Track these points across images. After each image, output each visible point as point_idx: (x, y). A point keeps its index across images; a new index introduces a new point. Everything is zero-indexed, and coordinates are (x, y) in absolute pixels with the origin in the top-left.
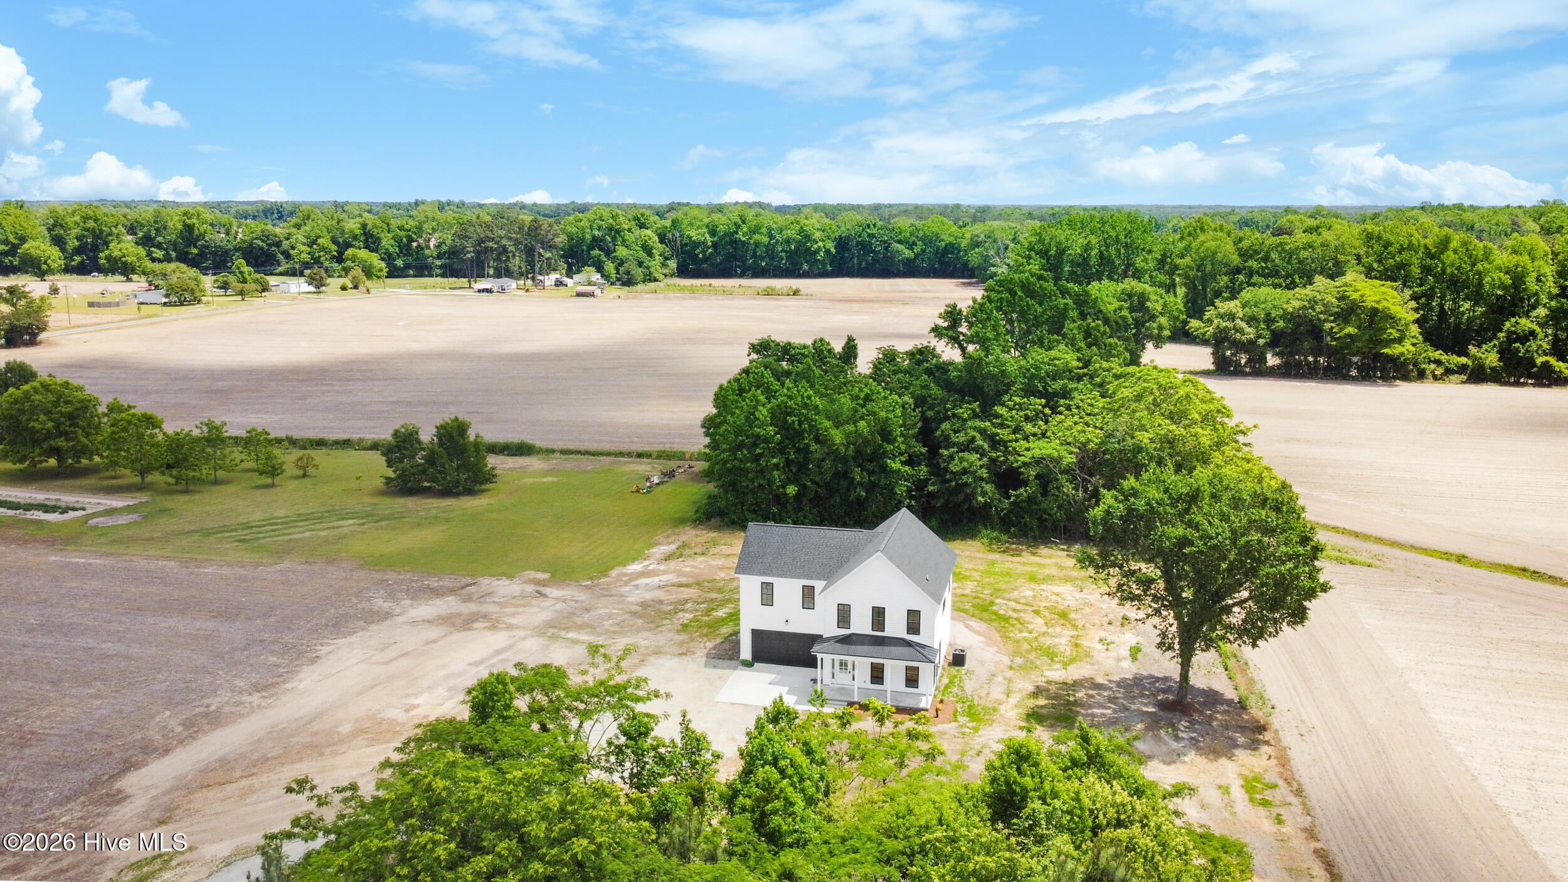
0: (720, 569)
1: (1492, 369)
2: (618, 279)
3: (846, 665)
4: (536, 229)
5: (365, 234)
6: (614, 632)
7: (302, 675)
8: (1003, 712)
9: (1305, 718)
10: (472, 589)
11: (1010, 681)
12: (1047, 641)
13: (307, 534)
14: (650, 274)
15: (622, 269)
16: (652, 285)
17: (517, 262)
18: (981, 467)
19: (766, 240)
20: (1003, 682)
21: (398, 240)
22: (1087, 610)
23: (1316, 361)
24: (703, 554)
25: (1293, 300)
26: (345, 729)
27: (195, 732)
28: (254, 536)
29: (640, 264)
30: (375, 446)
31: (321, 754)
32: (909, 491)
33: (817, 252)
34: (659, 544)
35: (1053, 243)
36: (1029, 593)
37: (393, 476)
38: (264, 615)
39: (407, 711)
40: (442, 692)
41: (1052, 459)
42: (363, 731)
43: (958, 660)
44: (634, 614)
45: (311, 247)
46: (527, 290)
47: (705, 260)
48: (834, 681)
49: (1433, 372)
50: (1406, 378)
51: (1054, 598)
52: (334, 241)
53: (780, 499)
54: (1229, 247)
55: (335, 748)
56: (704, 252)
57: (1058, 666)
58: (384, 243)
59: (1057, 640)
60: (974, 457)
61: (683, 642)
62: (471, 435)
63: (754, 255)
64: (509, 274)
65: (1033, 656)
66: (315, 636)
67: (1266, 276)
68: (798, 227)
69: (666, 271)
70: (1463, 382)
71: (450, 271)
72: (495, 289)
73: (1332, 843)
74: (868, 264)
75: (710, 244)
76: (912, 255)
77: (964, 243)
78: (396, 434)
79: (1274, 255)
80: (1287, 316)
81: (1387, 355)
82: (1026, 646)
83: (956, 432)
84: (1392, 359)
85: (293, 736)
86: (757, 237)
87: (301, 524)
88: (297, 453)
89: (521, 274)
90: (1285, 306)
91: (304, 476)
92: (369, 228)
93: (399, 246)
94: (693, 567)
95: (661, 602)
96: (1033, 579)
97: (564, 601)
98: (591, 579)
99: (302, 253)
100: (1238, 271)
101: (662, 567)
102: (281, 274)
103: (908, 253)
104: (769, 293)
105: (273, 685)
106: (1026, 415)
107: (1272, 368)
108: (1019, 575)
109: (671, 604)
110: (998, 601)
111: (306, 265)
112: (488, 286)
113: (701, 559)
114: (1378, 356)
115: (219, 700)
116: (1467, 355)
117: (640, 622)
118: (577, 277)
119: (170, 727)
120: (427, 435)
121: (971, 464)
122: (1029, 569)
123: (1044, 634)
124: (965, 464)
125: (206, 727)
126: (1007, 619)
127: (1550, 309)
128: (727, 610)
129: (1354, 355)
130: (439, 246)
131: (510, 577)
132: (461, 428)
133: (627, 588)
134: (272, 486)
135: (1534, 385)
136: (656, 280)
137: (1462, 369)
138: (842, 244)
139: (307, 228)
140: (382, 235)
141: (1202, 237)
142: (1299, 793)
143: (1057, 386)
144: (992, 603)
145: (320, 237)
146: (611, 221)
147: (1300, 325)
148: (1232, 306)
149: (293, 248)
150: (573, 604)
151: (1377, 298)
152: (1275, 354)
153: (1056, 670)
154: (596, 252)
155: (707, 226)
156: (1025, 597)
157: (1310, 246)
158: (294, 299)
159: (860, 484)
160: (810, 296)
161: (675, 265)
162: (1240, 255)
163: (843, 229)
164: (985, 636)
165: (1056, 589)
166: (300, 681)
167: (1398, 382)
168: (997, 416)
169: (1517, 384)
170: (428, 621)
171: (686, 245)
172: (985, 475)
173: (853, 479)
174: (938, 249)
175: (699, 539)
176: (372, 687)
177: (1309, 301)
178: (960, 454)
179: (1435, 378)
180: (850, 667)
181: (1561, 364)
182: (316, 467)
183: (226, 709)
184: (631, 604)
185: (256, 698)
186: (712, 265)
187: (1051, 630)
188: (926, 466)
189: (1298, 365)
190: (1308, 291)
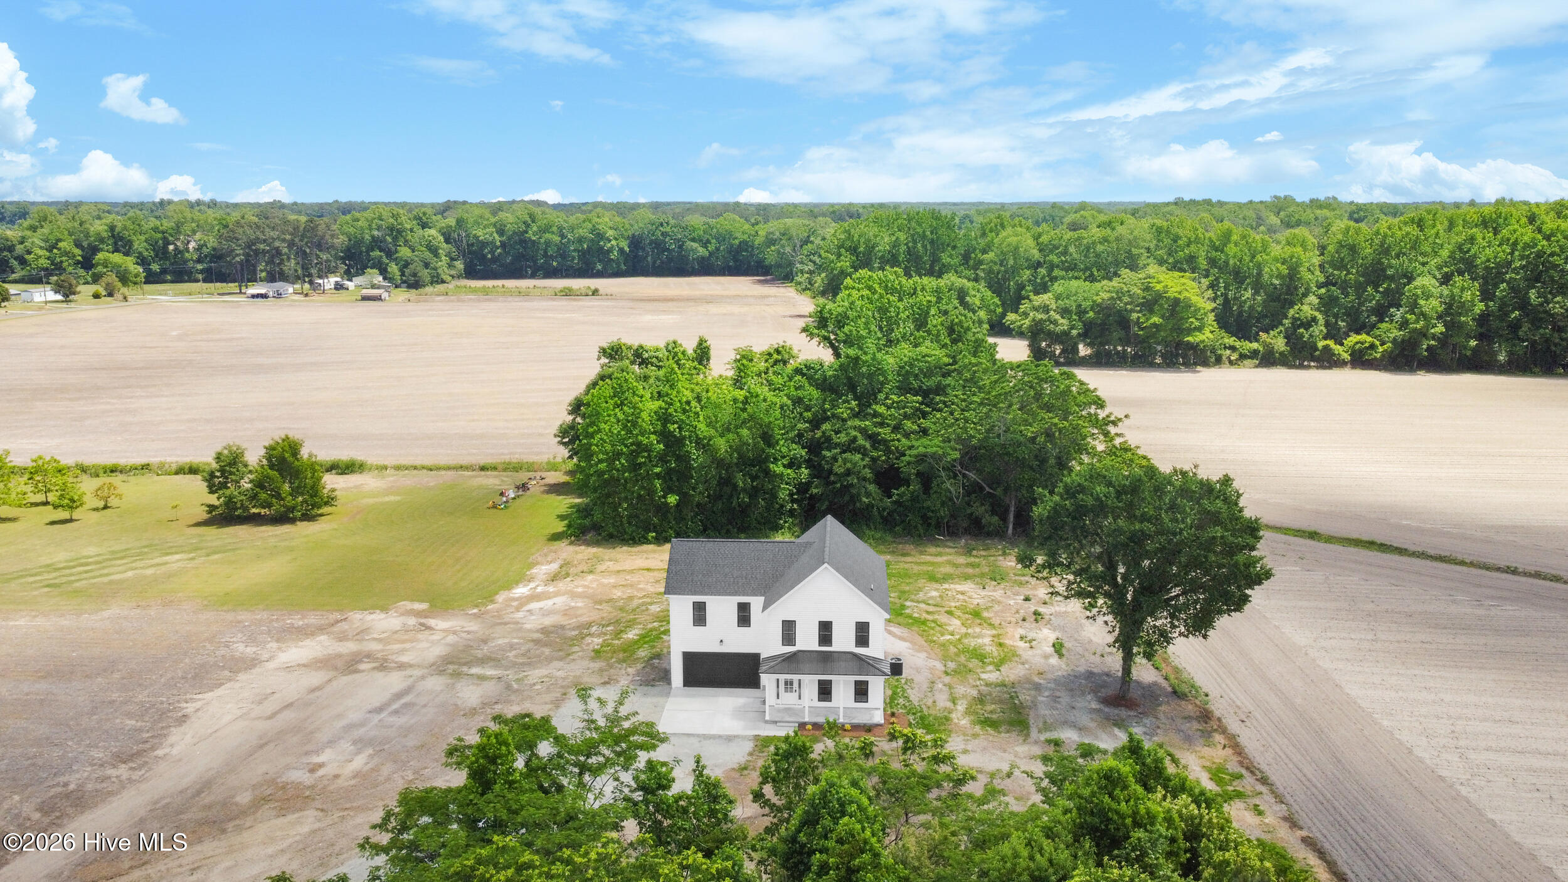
0: (615, 587)
1: (1281, 354)
2: (404, 282)
3: (792, 683)
4: (313, 228)
5: (113, 236)
6: (523, 664)
7: (172, 739)
8: (956, 721)
9: (1239, 703)
10: (344, 626)
11: (950, 687)
12: (972, 643)
13: (130, 574)
14: (438, 275)
15: (407, 271)
16: (440, 288)
17: (291, 266)
18: (864, 467)
19: (557, 239)
20: (944, 688)
21: (153, 244)
22: (997, 608)
23: (1124, 351)
24: (591, 572)
25: (1102, 291)
26: (244, 798)
27: (58, 818)
28: (64, 579)
29: (427, 265)
30: (193, 470)
31: (224, 831)
32: (791, 495)
33: (610, 251)
34: (537, 563)
35: (862, 240)
36: (934, 594)
37: (217, 503)
38: (105, 671)
39: (312, 771)
40: (346, 746)
41: (933, 456)
42: (266, 800)
43: (897, 669)
44: (536, 642)
45: (50, 251)
46: (306, 295)
47: (495, 260)
48: (779, 701)
49: (1229, 358)
50: (1205, 364)
51: (960, 597)
52: (78, 245)
53: (662, 509)
54: (1031, 242)
55: (237, 822)
56: (492, 252)
57: (991, 668)
58: (136, 246)
59: (980, 641)
60: (857, 457)
61: (601, 670)
62: (304, 453)
63: (545, 255)
64: (283, 277)
65: (962, 659)
66: (175, 692)
67: (1067, 270)
68: (590, 226)
69: (453, 272)
70: (1257, 367)
71: (212, 276)
72: (271, 294)
73: (1314, 829)
74: (662, 262)
75: (498, 244)
76: (707, 254)
77: (758, 241)
78: (218, 457)
79: (1072, 249)
80: (1098, 307)
81: (1188, 343)
82: (953, 650)
83: (837, 432)
84: (1193, 347)
85: (182, 813)
86: (548, 236)
87: (119, 562)
88: (96, 483)
89: (298, 278)
90: (1095, 298)
91: (106, 507)
92: (117, 230)
93: (154, 250)
94: (584, 586)
95: (563, 627)
96: (932, 578)
97: (455, 633)
98: (477, 606)
99: (40, 258)
100: (1039, 264)
101: (551, 589)
102: (15, 282)
103: (702, 251)
104: (568, 293)
105: (139, 754)
106: (905, 413)
107: (1084, 358)
108: (918, 575)
109: (573, 629)
110: (908, 603)
111: (49, 272)
112: (263, 291)
113: (590, 577)
114: (1179, 344)
115: (77, 776)
116: (1257, 341)
117: (547, 651)
118: (358, 280)
119: (24, 815)
120: (254, 457)
121: (855, 464)
122: (925, 568)
123: (966, 635)
124: (849, 465)
125: (70, 810)
126: (924, 622)
127: (1320, 297)
128: (636, 631)
129: (1159, 344)
130: (199, 249)
131: (384, 609)
132: (293, 448)
133: (520, 615)
134: (71, 520)
135: (1317, 368)
136: (443, 282)
137: (1254, 354)
138: (636, 242)
139: (46, 231)
140: (134, 238)
141: (1003, 234)
142: (1264, 781)
143: (931, 383)
144: (903, 607)
145: (60, 240)
146: (391, 220)
147: (1110, 315)
148: (1046, 298)
149: (29, 252)
150: (464, 635)
151: (1178, 289)
152: (1087, 345)
153: (990, 672)
154: (376, 253)
155: (495, 226)
156: (932, 598)
157: (1105, 240)
158: (40, 309)
159: (744, 490)
160: (610, 296)
161: (462, 266)
162: (1040, 251)
163: (636, 227)
164: (911, 642)
165: (959, 588)
166: (172, 746)
167: (1199, 368)
168: (876, 414)
169: (1301, 367)
170: (304, 666)
171: (472, 245)
172: (869, 476)
173: (735, 486)
174: (732, 246)
175: (580, 556)
176: (261, 746)
177: (1117, 292)
178: (844, 456)
179: (1231, 363)
180: (796, 685)
181: (1338, 347)
182: (120, 496)
183: (90, 786)
184: (530, 631)
185: (123, 771)
186: (502, 265)
187: (970, 631)
188: (806, 469)
189: (1108, 354)
190: (1115, 283)
